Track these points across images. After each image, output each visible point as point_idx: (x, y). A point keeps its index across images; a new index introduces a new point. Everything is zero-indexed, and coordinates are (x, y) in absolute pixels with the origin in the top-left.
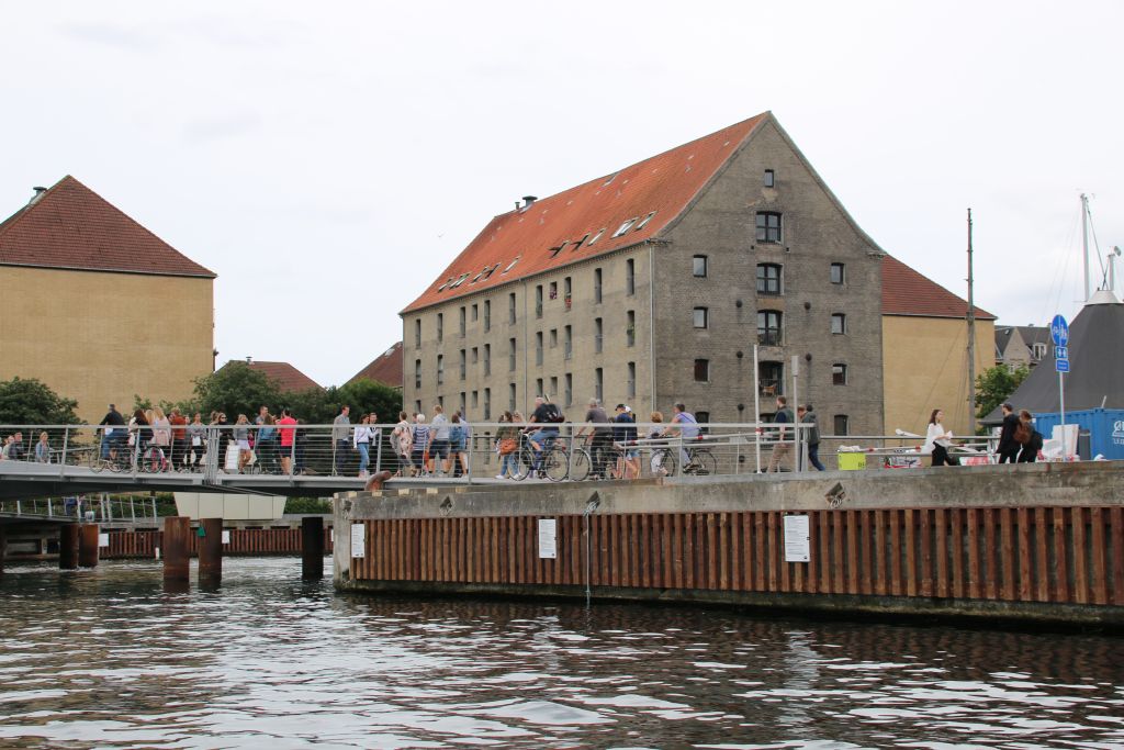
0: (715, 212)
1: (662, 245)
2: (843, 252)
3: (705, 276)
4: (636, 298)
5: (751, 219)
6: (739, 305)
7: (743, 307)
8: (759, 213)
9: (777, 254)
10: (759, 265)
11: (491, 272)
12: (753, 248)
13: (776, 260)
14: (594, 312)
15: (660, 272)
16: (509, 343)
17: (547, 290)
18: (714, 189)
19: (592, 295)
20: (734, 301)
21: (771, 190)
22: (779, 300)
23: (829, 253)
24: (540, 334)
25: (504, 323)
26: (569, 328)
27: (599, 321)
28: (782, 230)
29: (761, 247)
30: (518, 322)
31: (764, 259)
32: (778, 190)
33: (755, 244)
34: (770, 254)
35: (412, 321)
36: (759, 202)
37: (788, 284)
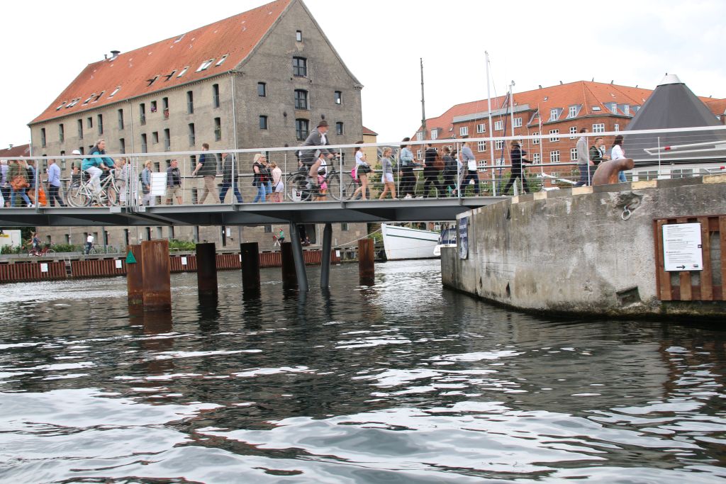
0: (269, 55)
1: (240, 74)
2: (341, 85)
3: (264, 96)
4: (221, 109)
5: (290, 61)
6: (285, 115)
7: (287, 117)
8: (294, 58)
9: (305, 84)
10: (295, 90)
11: (98, 97)
12: (291, 79)
13: (305, 87)
14: (188, 119)
15: (239, 93)
16: (119, 142)
17: (148, 106)
18: (268, 41)
19: (186, 108)
20: (282, 112)
21: (301, 43)
22: (308, 113)
23: (333, 85)
24: (144, 136)
25: (114, 129)
26: (167, 131)
27: (192, 126)
28: (307, 69)
29: (296, 79)
30: (125, 128)
31: (299, 87)
32: (304, 43)
33: (292, 77)
34: (301, 84)
35: (38, 130)
36: (294, 51)
37: (312, 103)
